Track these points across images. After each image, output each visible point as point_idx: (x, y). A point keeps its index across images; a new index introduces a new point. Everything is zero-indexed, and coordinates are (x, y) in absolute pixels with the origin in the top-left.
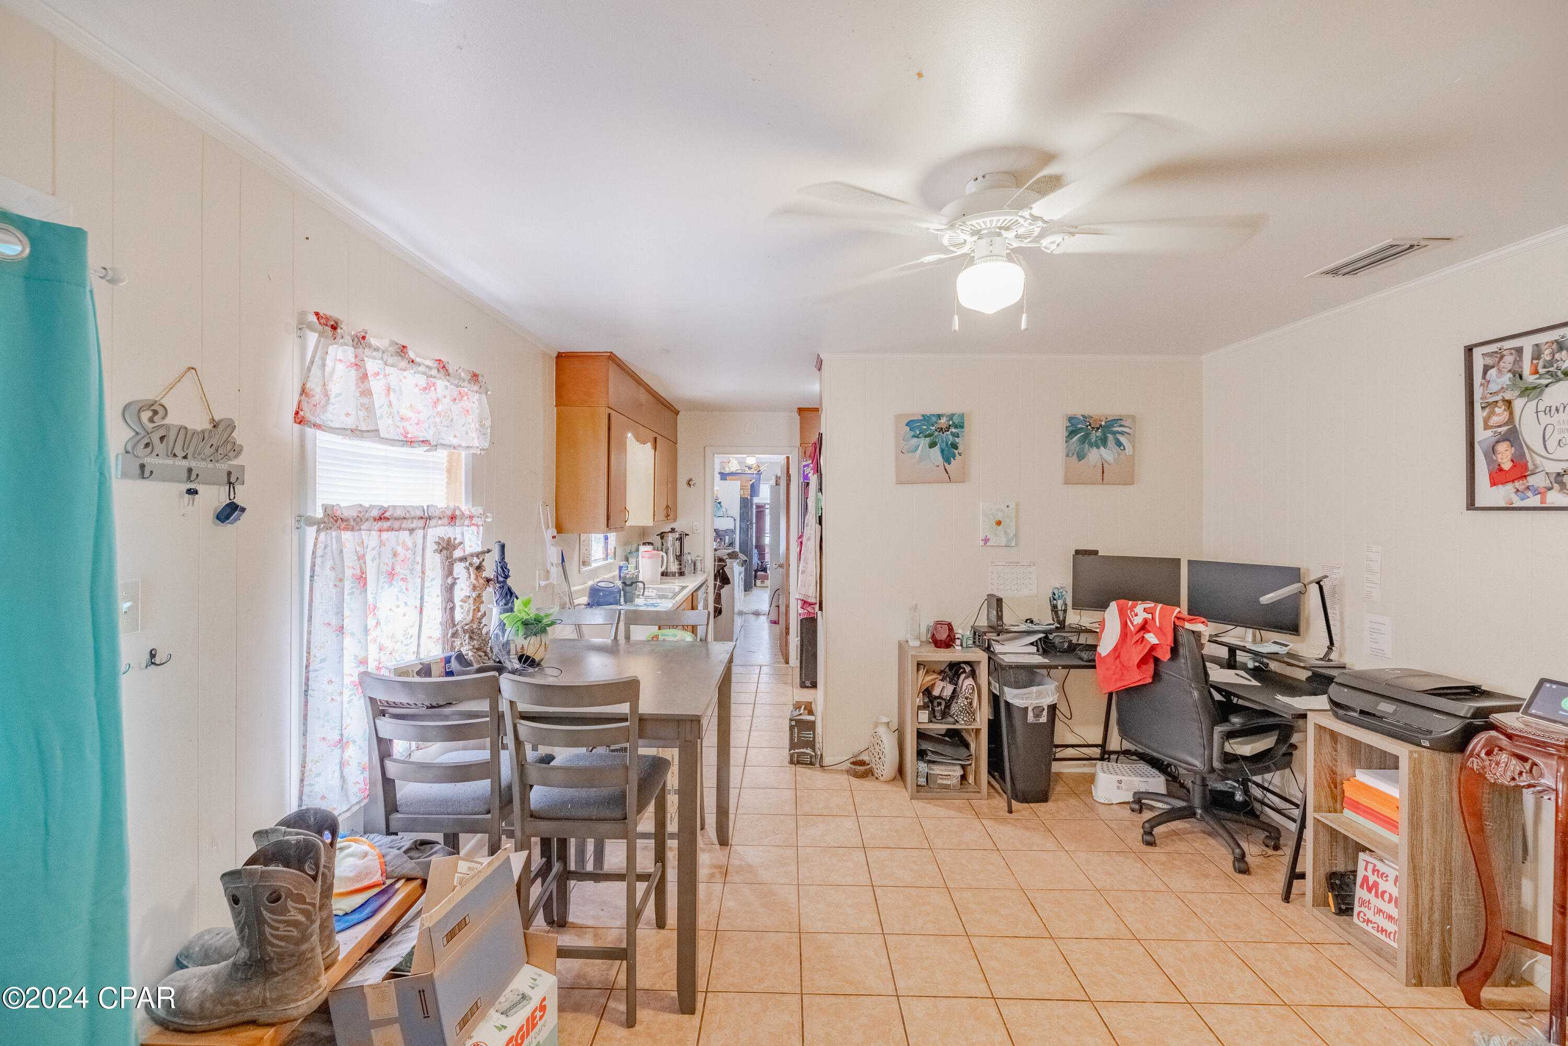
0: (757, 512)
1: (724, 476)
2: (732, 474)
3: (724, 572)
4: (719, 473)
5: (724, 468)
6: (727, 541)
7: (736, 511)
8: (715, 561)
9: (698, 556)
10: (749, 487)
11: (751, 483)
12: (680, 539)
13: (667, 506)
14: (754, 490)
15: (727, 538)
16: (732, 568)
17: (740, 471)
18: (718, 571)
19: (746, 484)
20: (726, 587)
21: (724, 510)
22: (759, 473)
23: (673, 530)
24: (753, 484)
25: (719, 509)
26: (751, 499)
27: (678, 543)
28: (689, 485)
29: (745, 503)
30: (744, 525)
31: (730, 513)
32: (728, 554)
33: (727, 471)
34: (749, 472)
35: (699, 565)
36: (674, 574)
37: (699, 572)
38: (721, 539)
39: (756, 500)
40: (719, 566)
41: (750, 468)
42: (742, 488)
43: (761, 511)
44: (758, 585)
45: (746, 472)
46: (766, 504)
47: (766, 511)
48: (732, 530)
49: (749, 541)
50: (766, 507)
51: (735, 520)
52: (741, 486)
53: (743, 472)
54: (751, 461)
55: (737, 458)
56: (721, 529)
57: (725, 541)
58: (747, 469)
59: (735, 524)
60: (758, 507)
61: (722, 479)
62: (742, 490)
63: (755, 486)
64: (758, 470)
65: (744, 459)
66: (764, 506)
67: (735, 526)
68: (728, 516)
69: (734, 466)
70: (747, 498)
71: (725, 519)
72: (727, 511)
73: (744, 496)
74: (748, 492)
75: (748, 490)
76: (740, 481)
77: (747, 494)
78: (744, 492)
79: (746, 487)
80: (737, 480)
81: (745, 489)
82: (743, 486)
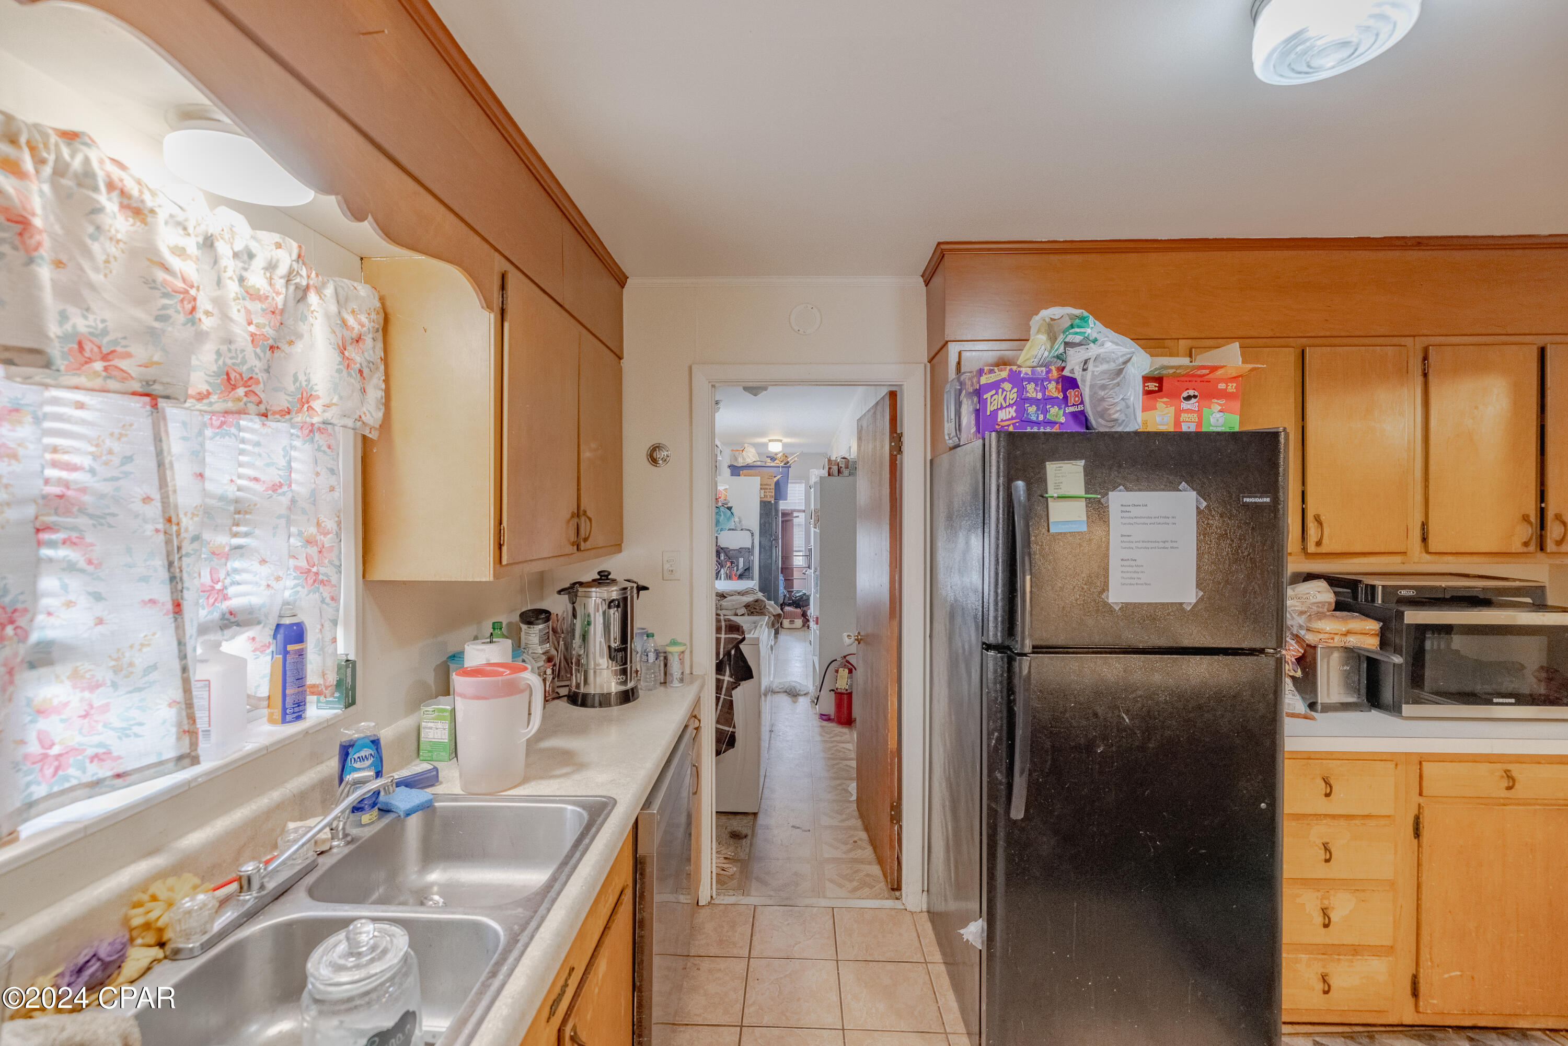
0: (783, 522)
1: (736, 470)
2: (748, 467)
3: (740, 656)
4: (729, 466)
5: (736, 459)
6: (741, 565)
7: (753, 520)
8: (718, 630)
9: (674, 643)
10: (773, 486)
11: (775, 479)
12: (623, 605)
13: (579, 513)
14: (779, 490)
15: (741, 560)
16: (756, 643)
17: (759, 463)
18: (728, 654)
19: (769, 482)
20: (745, 685)
21: (737, 520)
22: (787, 466)
23: (604, 579)
24: (778, 480)
25: (729, 519)
26: (776, 504)
27: (615, 615)
28: (654, 461)
29: (768, 510)
30: (766, 543)
31: (746, 524)
32: (747, 606)
33: (740, 462)
34: (773, 464)
35: (675, 668)
36: (604, 701)
37: (676, 684)
38: (732, 563)
39: (783, 506)
40: (728, 641)
41: (773, 460)
42: (763, 487)
43: (787, 521)
44: (785, 627)
45: (768, 464)
46: (795, 511)
47: (796, 521)
48: (749, 549)
49: (773, 565)
50: (795, 514)
51: (752, 535)
52: (761, 485)
53: (763, 464)
54: (775, 448)
55: (754, 445)
56: (731, 548)
57: (737, 566)
58: (769, 460)
59: (753, 540)
60: (784, 515)
61: (732, 475)
62: (763, 491)
63: (782, 484)
64: (785, 462)
65: (765, 445)
66: (792, 513)
67: (753, 543)
68: (742, 530)
69: (750, 456)
70: (770, 502)
71: (738, 533)
72: (740, 521)
73: (765, 499)
74: (771, 494)
75: (771, 490)
76: (759, 477)
77: (769, 497)
78: (766, 494)
79: (768, 487)
80: (755, 475)
81: (767, 489)
82: (765, 485)
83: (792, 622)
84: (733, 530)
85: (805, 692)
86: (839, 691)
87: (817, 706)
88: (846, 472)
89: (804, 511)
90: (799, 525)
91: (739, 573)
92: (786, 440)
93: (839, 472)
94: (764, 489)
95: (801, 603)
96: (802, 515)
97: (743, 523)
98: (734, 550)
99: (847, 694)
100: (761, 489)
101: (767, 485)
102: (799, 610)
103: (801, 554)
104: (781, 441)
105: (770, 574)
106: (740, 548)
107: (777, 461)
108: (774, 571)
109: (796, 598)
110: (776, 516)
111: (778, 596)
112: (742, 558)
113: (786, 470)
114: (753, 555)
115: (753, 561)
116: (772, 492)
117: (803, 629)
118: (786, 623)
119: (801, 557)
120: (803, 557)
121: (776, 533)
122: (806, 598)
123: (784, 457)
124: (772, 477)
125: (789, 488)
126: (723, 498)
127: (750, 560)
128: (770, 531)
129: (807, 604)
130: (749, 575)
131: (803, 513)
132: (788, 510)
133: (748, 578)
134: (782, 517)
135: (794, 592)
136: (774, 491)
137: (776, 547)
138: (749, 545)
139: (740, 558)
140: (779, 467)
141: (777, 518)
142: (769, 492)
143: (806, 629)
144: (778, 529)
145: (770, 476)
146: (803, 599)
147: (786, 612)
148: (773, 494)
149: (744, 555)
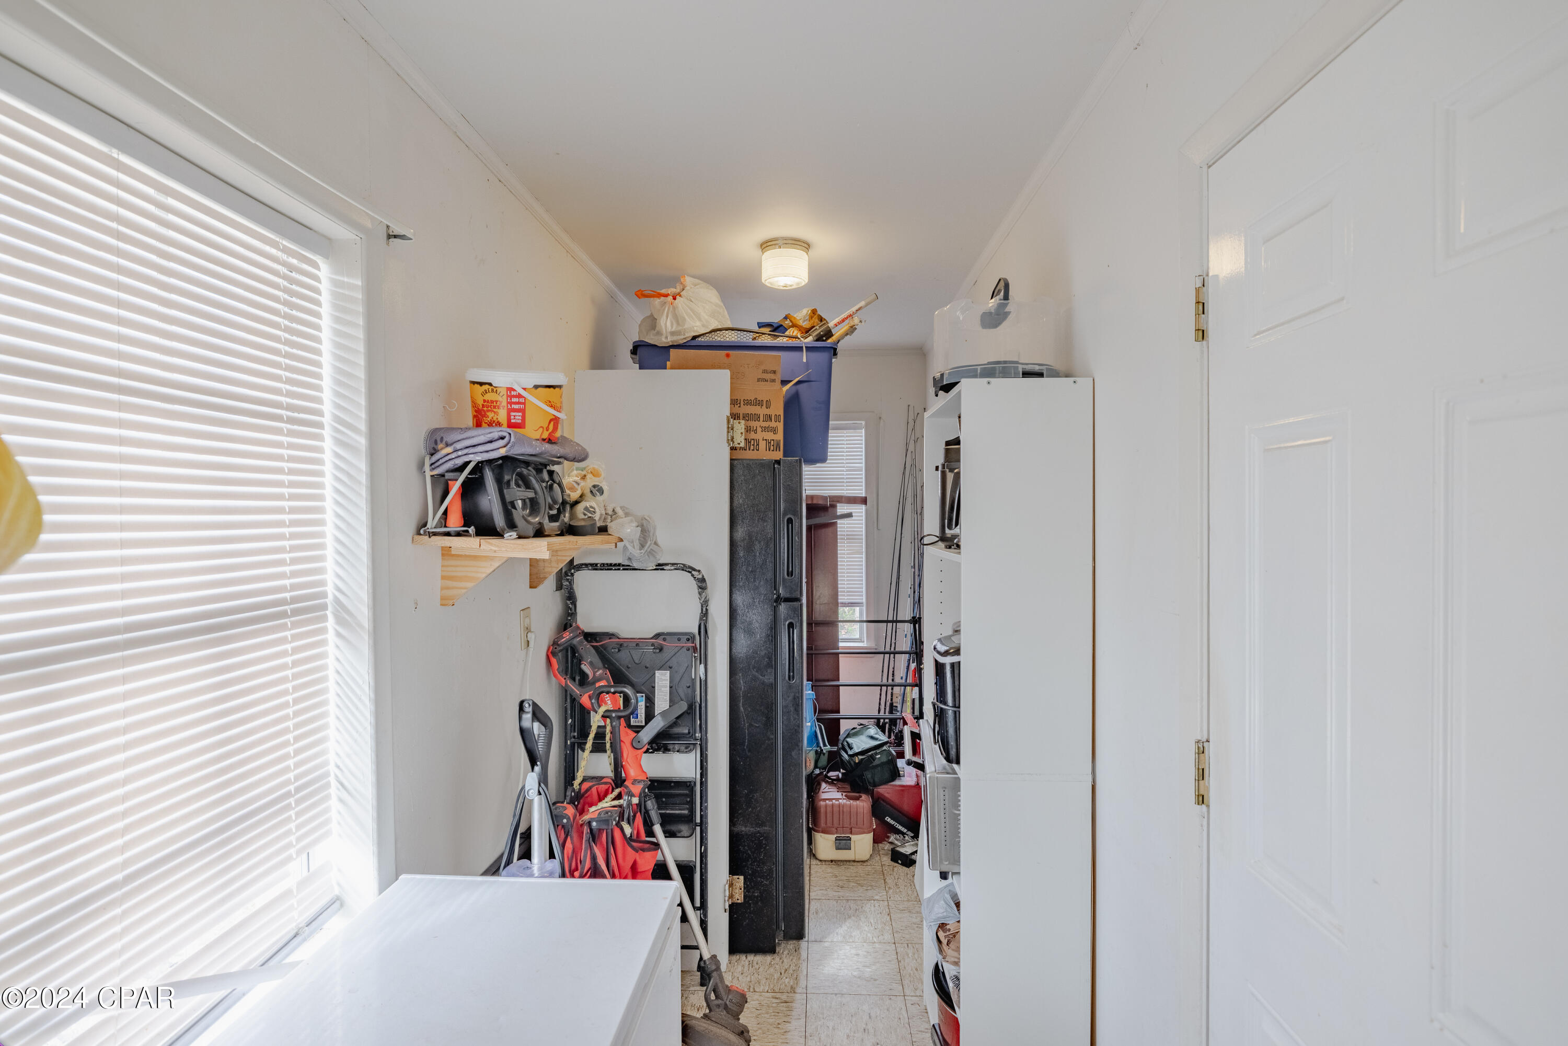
0: (809, 528)
2: (693, 345)
5: (652, 322)
6: (662, 703)
10: (778, 409)
11: (786, 387)
14: (802, 425)
15: (662, 680)
17: (731, 337)
19: (763, 397)
22: (825, 343)
26: (794, 473)
29: (760, 494)
41: (777, 326)
42: (741, 410)
43: (821, 526)
46: (841, 498)
47: (843, 526)
48: (690, 638)
49: (780, 690)
50: (841, 509)
51: (702, 584)
52: (734, 402)
53: (743, 338)
54: (785, 276)
56: (624, 635)
57: (649, 701)
58: (763, 325)
59: (705, 604)
60: (815, 509)
62: (740, 426)
63: (806, 410)
64: (819, 330)
65: (749, 268)
66: (833, 506)
67: (705, 615)
68: (660, 567)
69: (696, 315)
70: (770, 466)
71: (645, 579)
72: (650, 537)
73: (750, 455)
74: (770, 436)
75: (773, 424)
76: (726, 374)
77: (762, 445)
78: (752, 435)
79: (761, 411)
80: (713, 367)
81: (756, 417)
82: (748, 403)
83: (843, 843)
89: (864, 501)
90: (851, 538)
91: (657, 725)
92: (824, 240)
94: (747, 417)
95: (868, 775)
96: (859, 511)
97: (662, 540)
98: (637, 642)
100: (735, 416)
101: (759, 403)
102: (864, 804)
103: (856, 613)
104: (805, 245)
105: (770, 722)
106: (657, 636)
107: (792, 332)
108: (786, 713)
109: (851, 756)
110: (785, 514)
111: (798, 765)
112: (667, 673)
113: (822, 357)
114: (704, 660)
115: (704, 683)
116: (774, 431)
117: (876, 864)
118: (825, 844)
119: (857, 626)
120: (865, 624)
121: (790, 574)
122: (884, 759)
123: (816, 320)
124: (772, 376)
125: (831, 433)
126: (534, 428)
127: (693, 681)
128: (770, 566)
129: (887, 775)
130: (690, 735)
131: (864, 507)
132: (825, 498)
133: (688, 749)
134: (807, 518)
135: (845, 726)
136: (780, 426)
137: (791, 626)
138: (692, 627)
139: (658, 674)
140: (799, 349)
141: (790, 521)
142: (765, 429)
143: (887, 860)
144: (796, 562)
145: (765, 371)
146: (876, 762)
147: (822, 810)
148: (780, 436)
149: (673, 663)
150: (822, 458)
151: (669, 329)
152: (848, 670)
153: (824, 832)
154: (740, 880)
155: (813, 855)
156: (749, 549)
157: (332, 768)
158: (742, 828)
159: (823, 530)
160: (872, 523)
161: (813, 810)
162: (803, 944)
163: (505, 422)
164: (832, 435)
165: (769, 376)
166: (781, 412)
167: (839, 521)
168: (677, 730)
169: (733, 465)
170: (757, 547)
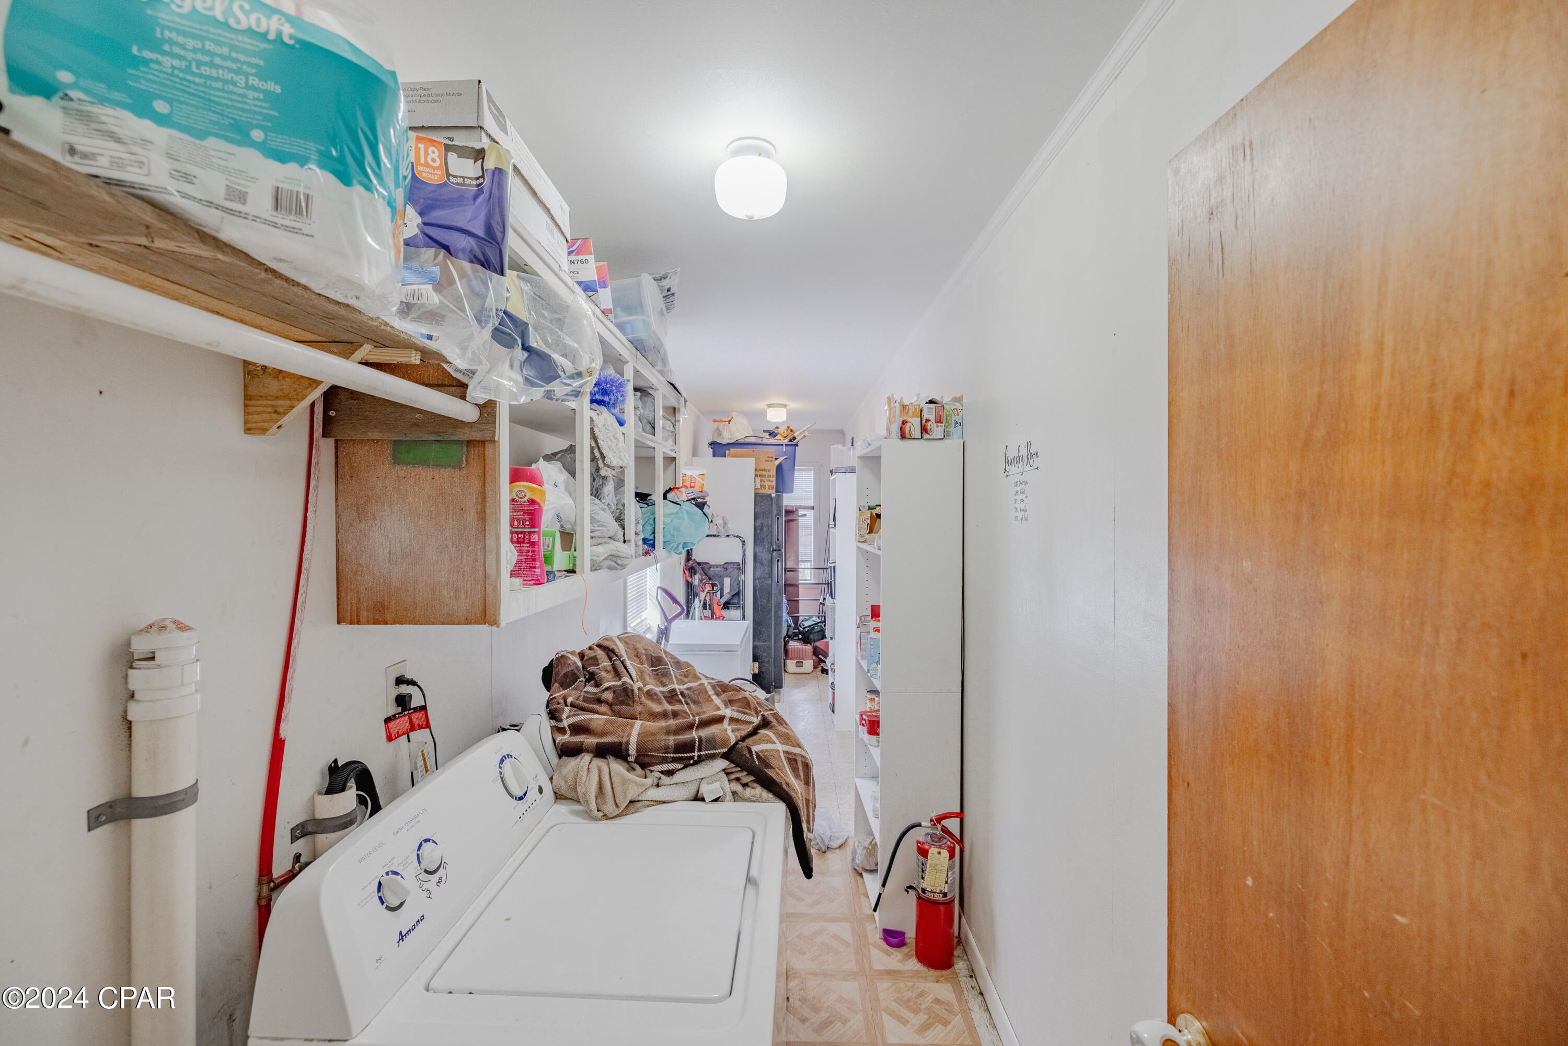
0: (786, 523)
1: (719, 449)
2: (737, 444)
4: (712, 444)
5: (720, 434)
6: (727, 590)
7: (745, 524)
10: (773, 472)
11: (777, 462)
14: (783, 477)
15: (727, 581)
17: (753, 440)
19: (767, 465)
21: (721, 521)
22: (793, 443)
24: (781, 463)
26: (779, 498)
29: (766, 507)
30: (763, 555)
31: (733, 528)
33: (726, 438)
34: (773, 441)
38: (713, 585)
39: (788, 501)
41: (772, 434)
42: (759, 473)
43: (790, 521)
44: (789, 670)
45: (765, 441)
46: (801, 507)
47: (801, 521)
48: (738, 564)
49: (774, 586)
50: (801, 512)
51: (744, 543)
52: (756, 470)
53: (759, 441)
54: (777, 417)
55: (748, 415)
56: (712, 563)
57: (722, 590)
58: (767, 435)
59: (744, 551)
60: (788, 512)
61: (714, 455)
62: (758, 479)
63: (785, 467)
64: (790, 437)
65: (762, 414)
66: (798, 511)
67: (744, 555)
68: (728, 536)
69: (738, 430)
70: (770, 495)
71: (723, 541)
72: (725, 524)
73: (762, 491)
74: (770, 483)
75: (771, 479)
76: (753, 459)
77: (767, 487)
78: (763, 483)
79: (767, 473)
80: (747, 456)
81: (765, 476)
82: (761, 470)
83: (799, 664)
84: (714, 536)
85: (839, 843)
86: (928, 895)
87: (876, 914)
88: (937, 431)
89: (813, 508)
90: (806, 527)
91: (723, 600)
92: (793, 405)
93: (924, 429)
94: (760, 476)
95: (812, 636)
96: (810, 513)
97: (730, 525)
98: (717, 566)
99: (944, 903)
100: (756, 476)
101: (766, 470)
102: (809, 648)
103: (808, 565)
104: (784, 406)
105: (769, 600)
106: (725, 564)
107: (778, 437)
108: (776, 596)
109: (804, 628)
110: (776, 515)
111: (780, 632)
112: (729, 578)
113: (791, 448)
114: (744, 573)
115: (744, 582)
116: (772, 481)
117: (814, 673)
118: (791, 665)
119: (809, 570)
120: (813, 570)
121: (778, 540)
122: (819, 629)
123: (789, 431)
124: (771, 459)
125: (796, 473)
126: (697, 489)
127: (739, 581)
128: (770, 537)
129: (820, 637)
130: (739, 603)
131: (813, 511)
132: (793, 507)
133: (738, 608)
134: (785, 516)
135: (801, 618)
136: (774, 479)
137: (778, 561)
138: (739, 559)
139: (725, 578)
140: (782, 445)
141: (778, 518)
142: (768, 481)
143: (820, 673)
144: (780, 535)
145: (768, 457)
146: (815, 631)
147: (790, 650)
148: (774, 484)
149: (731, 574)
150: (792, 492)
151: (727, 437)
152: (803, 595)
153: (791, 659)
154: (757, 664)
155: (786, 671)
156: (761, 530)
157: (648, 590)
158: (758, 643)
159: (792, 523)
160: (817, 519)
161: (786, 651)
162: (782, 690)
163: (689, 486)
164: (797, 474)
165: (770, 459)
166: (774, 473)
167: (800, 518)
168: (732, 601)
169: (756, 495)
170: (765, 529)
